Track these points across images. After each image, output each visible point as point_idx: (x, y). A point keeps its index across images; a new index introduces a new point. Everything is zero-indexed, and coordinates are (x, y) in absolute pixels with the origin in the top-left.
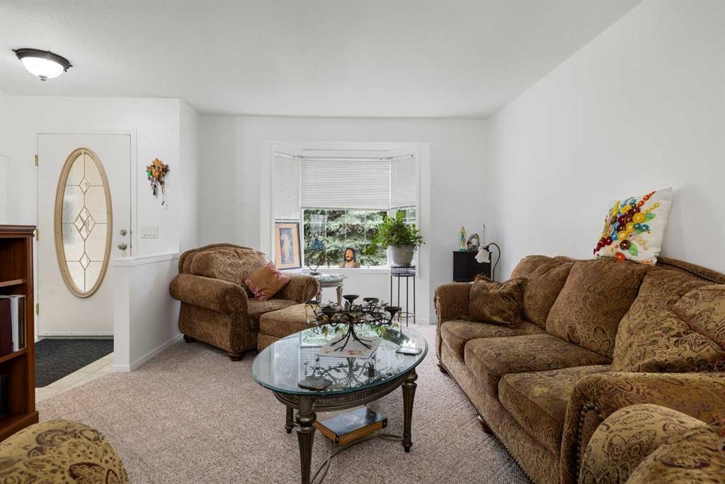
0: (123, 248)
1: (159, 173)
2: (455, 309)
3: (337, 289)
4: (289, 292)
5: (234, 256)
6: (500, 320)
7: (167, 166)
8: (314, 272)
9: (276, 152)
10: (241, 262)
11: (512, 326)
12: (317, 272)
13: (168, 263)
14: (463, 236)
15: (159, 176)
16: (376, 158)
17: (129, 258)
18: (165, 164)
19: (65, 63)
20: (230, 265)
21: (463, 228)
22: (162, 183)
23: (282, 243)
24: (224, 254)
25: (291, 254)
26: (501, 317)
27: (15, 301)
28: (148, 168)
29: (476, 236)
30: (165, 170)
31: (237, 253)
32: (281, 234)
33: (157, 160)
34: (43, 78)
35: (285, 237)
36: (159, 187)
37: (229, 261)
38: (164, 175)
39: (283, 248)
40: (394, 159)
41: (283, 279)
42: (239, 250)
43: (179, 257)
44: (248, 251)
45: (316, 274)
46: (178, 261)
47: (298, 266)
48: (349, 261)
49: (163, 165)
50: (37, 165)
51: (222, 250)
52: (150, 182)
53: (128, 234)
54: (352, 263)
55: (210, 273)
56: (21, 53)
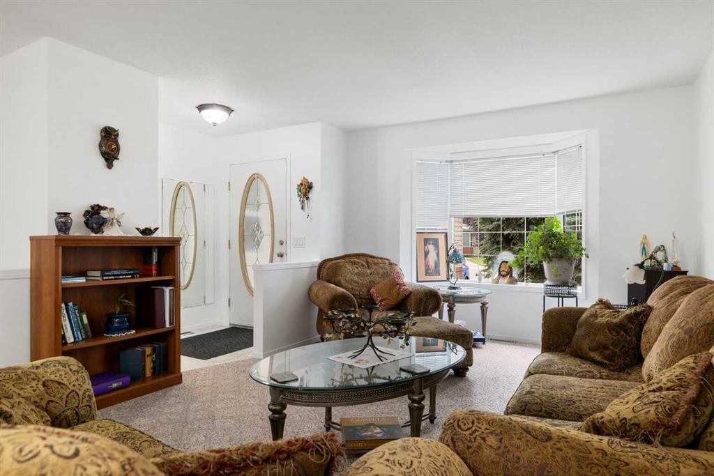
0: (281, 256)
1: (306, 189)
2: (559, 338)
3: (481, 307)
4: (409, 304)
5: (363, 265)
6: (598, 357)
7: (311, 183)
8: (453, 286)
9: (418, 159)
10: (369, 271)
11: (611, 368)
12: (456, 286)
13: (309, 269)
14: (644, 248)
15: (306, 193)
16: (537, 154)
17: (285, 263)
18: (310, 181)
19: (229, 110)
20: (358, 274)
21: (645, 237)
22: (307, 199)
23: (427, 254)
24: (354, 263)
25: (437, 265)
26: (601, 353)
27: (167, 290)
28: (298, 186)
29: (662, 248)
30: (310, 187)
31: (367, 262)
32: (425, 245)
33: (304, 178)
34: (215, 125)
35: (431, 248)
36: (306, 202)
37: (357, 270)
38: (309, 192)
39: (427, 260)
40: (560, 153)
41: (404, 290)
42: (370, 260)
43: (317, 265)
44: (380, 261)
45: (455, 288)
46: (316, 269)
47: (446, 279)
48: (504, 276)
49: (308, 183)
50: (229, 189)
51: (352, 260)
52: (298, 198)
53: (285, 243)
54: (507, 279)
55: (336, 281)
56: (201, 108)
